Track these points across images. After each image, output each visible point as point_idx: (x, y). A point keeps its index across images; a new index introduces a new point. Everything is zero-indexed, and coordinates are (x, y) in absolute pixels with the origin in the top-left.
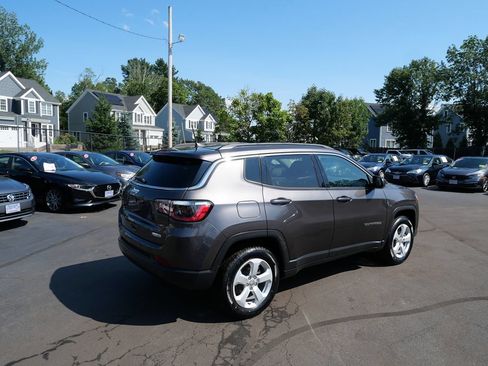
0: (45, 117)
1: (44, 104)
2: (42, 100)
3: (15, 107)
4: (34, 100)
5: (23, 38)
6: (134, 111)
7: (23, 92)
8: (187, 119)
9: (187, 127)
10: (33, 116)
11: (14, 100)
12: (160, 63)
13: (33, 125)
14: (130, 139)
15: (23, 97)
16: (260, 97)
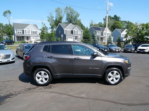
0: (79, 35)
1: (79, 31)
2: (78, 30)
3: (72, 32)
4: (76, 30)
5: (75, 14)
6: (104, 32)
7: (74, 28)
8: (122, 34)
9: (122, 36)
10: (76, 34)
11: (72, 31)
12: (115, 16)
13: (76, 37)
14: (96, 40)
15: (74, 30)
16: (143, 25)
